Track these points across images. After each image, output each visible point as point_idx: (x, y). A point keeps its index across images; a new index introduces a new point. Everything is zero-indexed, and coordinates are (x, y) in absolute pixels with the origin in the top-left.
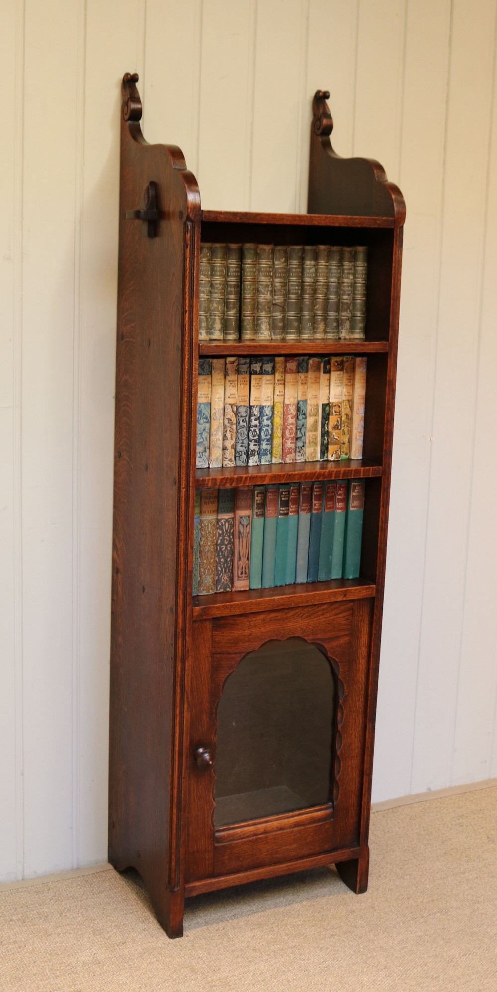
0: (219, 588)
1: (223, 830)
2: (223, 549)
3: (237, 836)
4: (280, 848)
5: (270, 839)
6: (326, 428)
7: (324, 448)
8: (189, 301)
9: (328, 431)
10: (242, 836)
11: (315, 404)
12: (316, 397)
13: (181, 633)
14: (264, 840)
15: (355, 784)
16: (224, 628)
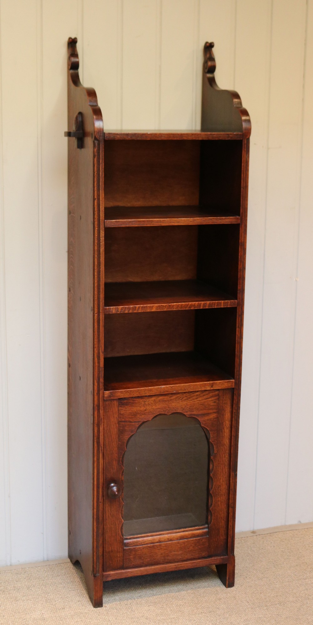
1: (130, 539)
3: (139, 543)
4: (170, 553)
5: (163, 547)
8: (97, 192)
10: (143, 543)
13: (96, 408)
14: (158, 547)
15: (224, 513)
16: (127, 405)
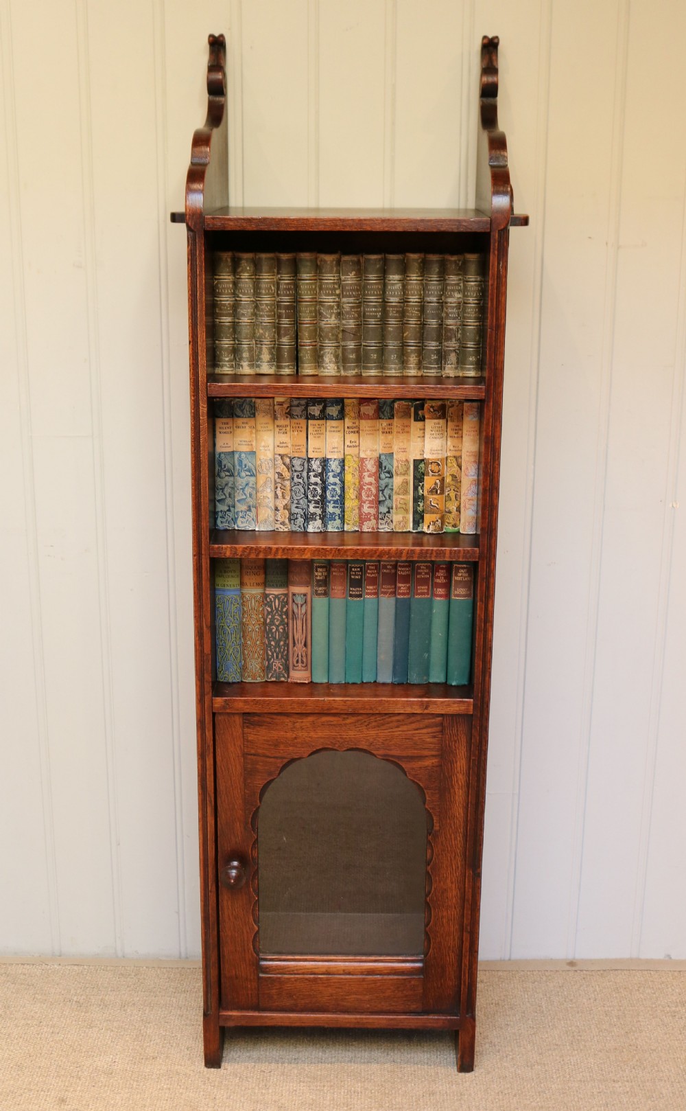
0: (270, 676)
1: (272, 960)
2: (274, 630)
3: (289, 969)
4: (348, 995)
5: (335, 983)
6: (421, 491)
7: (418, 516)
8: (193, 329)
9: (423, 495)
10: (295, 972)
11: (404, 459)
12: (404, 451)
15: (454, 940)
16: (260, 726)
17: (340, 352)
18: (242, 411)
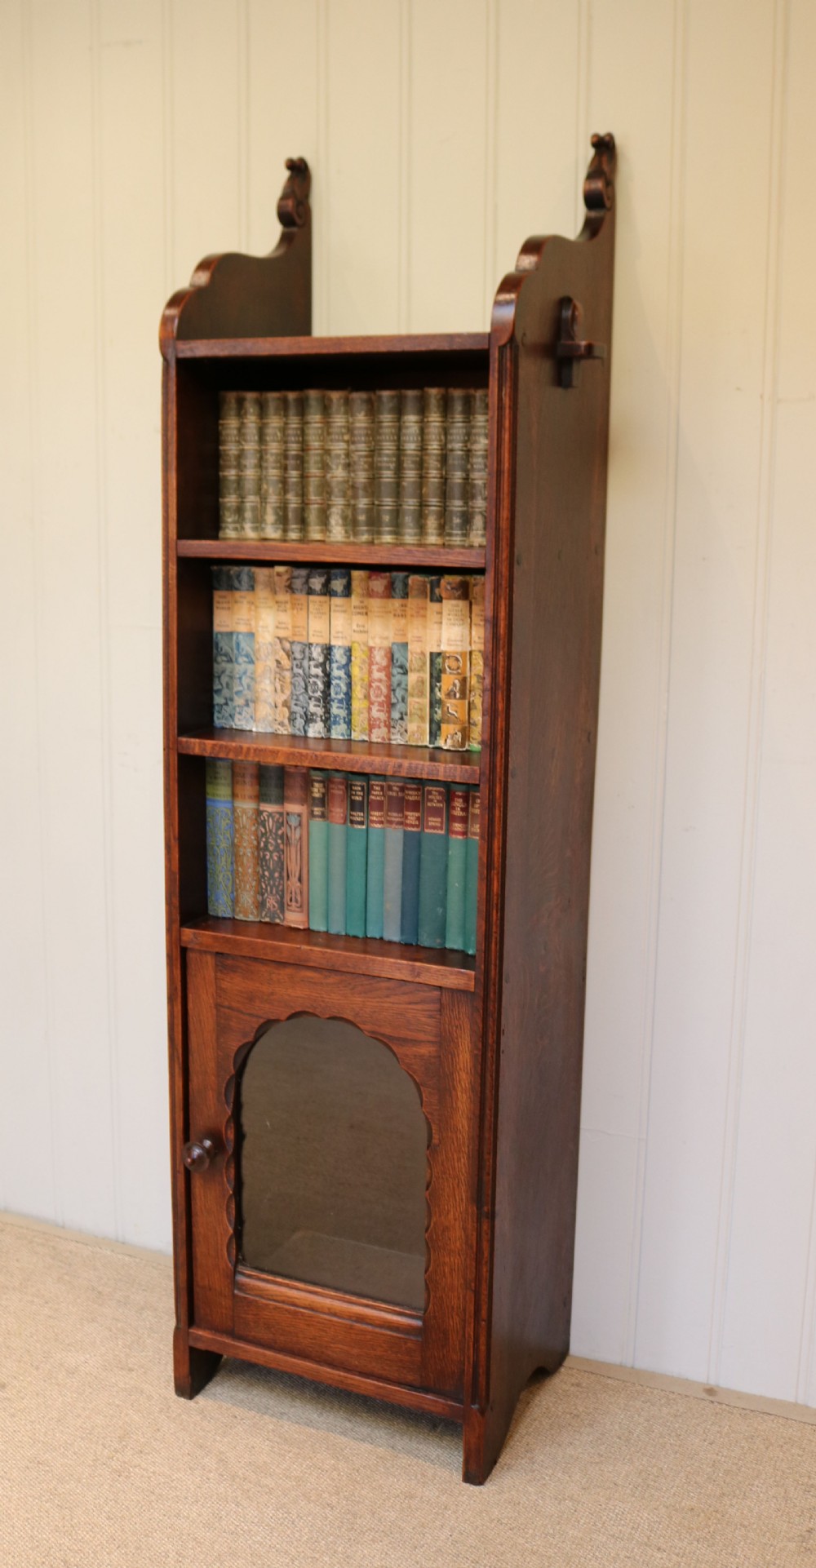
0: (263, 915)
1: (250, 1276)
2: (268, 857)
3: (267, 1292)
4: (333, 1343)
5: (318, 1322)
6: (438, 694)
7: (434, 726)
9: (440, 698)
10: (275, 1298)
11: (419, 651)
12: (419, 639)
14: (306, 1318)
15: (459, 1298)
16: (233, 971)
17: (349, 513)
18: (240, 582)
